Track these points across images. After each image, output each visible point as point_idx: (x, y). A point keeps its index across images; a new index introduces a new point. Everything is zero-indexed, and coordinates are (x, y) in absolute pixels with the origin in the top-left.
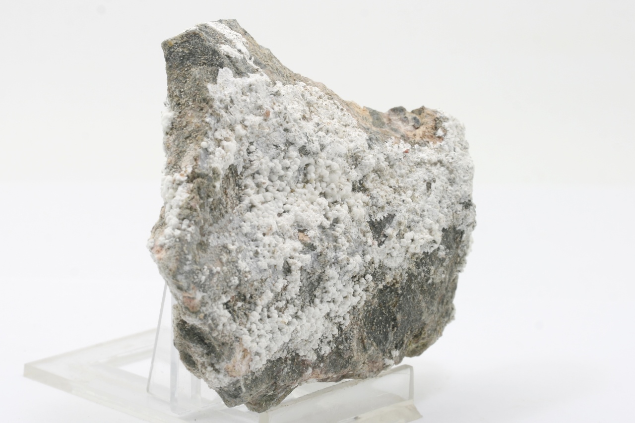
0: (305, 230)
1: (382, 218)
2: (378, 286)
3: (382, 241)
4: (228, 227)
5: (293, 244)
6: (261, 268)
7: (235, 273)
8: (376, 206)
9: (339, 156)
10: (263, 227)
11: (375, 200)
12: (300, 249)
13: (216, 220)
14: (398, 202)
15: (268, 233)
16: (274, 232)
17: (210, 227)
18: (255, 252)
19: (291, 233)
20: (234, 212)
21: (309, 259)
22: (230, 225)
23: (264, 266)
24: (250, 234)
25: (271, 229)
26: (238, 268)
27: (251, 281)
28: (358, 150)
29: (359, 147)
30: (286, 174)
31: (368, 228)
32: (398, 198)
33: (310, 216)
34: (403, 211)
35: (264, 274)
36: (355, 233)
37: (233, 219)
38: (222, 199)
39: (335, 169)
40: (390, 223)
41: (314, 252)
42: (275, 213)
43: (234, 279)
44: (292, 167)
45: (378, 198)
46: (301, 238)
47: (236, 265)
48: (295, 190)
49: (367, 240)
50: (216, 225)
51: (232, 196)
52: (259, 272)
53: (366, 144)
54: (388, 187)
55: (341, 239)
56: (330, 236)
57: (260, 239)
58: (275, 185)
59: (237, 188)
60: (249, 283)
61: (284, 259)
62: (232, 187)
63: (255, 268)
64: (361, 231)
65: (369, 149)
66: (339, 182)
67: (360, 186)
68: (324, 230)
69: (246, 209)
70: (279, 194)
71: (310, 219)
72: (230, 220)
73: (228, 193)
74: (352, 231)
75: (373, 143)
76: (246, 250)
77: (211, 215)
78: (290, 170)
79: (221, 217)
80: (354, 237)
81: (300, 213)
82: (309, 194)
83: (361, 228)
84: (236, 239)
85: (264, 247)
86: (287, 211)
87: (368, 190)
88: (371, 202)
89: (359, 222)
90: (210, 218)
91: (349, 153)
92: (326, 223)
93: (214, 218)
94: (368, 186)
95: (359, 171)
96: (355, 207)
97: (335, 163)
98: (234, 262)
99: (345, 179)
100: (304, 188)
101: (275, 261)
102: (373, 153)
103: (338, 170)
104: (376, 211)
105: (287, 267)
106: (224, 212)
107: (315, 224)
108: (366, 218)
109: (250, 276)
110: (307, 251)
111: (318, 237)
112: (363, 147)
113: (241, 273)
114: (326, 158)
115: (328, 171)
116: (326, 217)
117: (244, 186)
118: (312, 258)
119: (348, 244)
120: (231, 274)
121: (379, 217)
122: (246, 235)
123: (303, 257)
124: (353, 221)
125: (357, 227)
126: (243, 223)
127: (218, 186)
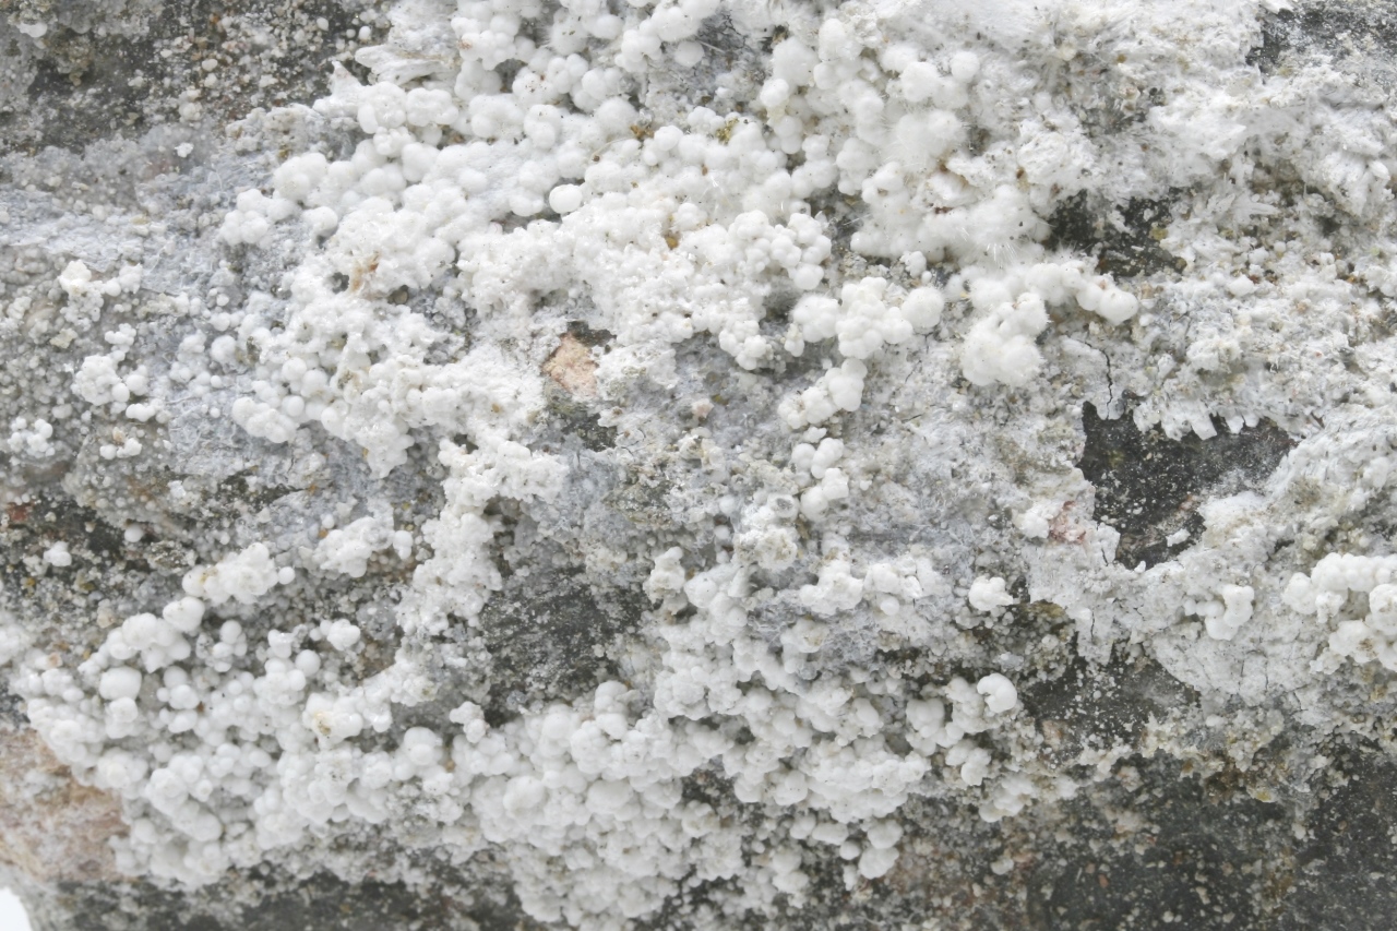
1: (1205, 430)
2: (1077, 751)
3: (1171, 540)
4: (137, 184)
5: (492, 382)
6: (251, 429)
7: (53, 403)
8: (1180, 358)
9: (981, 41)
10: (344, 244)
11: (1179, 328)
12: (522, 415)
13: (73, 133)
14: (1363, 385)
15: (357, 285)
16: (397, 286)
17: (12, 156)
18: (244, 346)
19: (512, 324)
20: (233, 126)
21: (560, 480)
22: (162, 180)
23: (261, 428)
24: (261, 253)
25: (374, 268)
26: (75, 388)
27: (141, 467)
28: (1131, 47)
29: (1143, 35)
30: (618, 36)
31: (1063, 448)
32: (1383, 368)
33: (642, 277)
34: (1348, 439)
35: (263, 464)
36: (946, 449)
37: (195, 159)
38: (157, 44)
39: (913, 99)
40: (1254, 469)
41: (600, 456)
42: (476, 203)
43: (29, 427)
44: (658, 13)
45: (1200, 326)
46: (556, 367)
47: (69, 368)
48: (658, 134)
49: (1029, 505)
50: (58, 156)
51: (257, 49)
52: (231, 443)
53: (1236, 32)
54: (1354, 294)
55: (816, 445)
56: (767, 413)
57: (304, 297)
58: (549, 74)
59: (323, 23)
60: (124, 477)
61: (411, 432)
62: (279, 9)
63: (212, 420)
64: (1003, 451)
65: (1249, 61)
66: (943, 169)
67: (1127, 229)
68: (734, 374)
69: (325, 137)
70: (541, 119)
71: (639, 293)
72: (175, 155)
73: (232, 33)
74: (928, 432)
75: (1327, 41)
76: (186, 319)
77: (41, 100)
78: (647, 24)
79: (119, 125)
80: (925, 465)
81: (599, 244)
82: (732, 176)
83: (1009, 433)
84: (153, 252)
85: (304, 339)
86: (554, 217)
87: (1177, 266)
88: (1156, 331)
89: (1012, 400)
90: (27, 113)
91: (1058, 42)
92: (746, 341)
93: (60, 118)
94: (1181, 246)
95: (1132, 155)
96: (992, 319)
97: (928, 69)
98: (58, 350)
99: (1000, 169)
100: (723, 136)
101: (346, 426)
102: (1277, 89)
103: (943, 108)
104: (1170, 385)
105: (437, 476)
106: (149, 107)
107: (659, 323)
108: (1089, 396)
109: (133, 446)
110: (553, 438)
111: (661, 392)
112: (1183, 42)
113: (86, 416)
114: (871, 25)
115: (885, 96)
116: (777, 313)
117: (372, 24)
118: (574, 478)
119: (865, 484)
120: (24, 401)
121: (1181, 417)
122: (240, 256)
123: (518, 457)
124: (959, 383)
125: (977, 424)
126: (255, 192)
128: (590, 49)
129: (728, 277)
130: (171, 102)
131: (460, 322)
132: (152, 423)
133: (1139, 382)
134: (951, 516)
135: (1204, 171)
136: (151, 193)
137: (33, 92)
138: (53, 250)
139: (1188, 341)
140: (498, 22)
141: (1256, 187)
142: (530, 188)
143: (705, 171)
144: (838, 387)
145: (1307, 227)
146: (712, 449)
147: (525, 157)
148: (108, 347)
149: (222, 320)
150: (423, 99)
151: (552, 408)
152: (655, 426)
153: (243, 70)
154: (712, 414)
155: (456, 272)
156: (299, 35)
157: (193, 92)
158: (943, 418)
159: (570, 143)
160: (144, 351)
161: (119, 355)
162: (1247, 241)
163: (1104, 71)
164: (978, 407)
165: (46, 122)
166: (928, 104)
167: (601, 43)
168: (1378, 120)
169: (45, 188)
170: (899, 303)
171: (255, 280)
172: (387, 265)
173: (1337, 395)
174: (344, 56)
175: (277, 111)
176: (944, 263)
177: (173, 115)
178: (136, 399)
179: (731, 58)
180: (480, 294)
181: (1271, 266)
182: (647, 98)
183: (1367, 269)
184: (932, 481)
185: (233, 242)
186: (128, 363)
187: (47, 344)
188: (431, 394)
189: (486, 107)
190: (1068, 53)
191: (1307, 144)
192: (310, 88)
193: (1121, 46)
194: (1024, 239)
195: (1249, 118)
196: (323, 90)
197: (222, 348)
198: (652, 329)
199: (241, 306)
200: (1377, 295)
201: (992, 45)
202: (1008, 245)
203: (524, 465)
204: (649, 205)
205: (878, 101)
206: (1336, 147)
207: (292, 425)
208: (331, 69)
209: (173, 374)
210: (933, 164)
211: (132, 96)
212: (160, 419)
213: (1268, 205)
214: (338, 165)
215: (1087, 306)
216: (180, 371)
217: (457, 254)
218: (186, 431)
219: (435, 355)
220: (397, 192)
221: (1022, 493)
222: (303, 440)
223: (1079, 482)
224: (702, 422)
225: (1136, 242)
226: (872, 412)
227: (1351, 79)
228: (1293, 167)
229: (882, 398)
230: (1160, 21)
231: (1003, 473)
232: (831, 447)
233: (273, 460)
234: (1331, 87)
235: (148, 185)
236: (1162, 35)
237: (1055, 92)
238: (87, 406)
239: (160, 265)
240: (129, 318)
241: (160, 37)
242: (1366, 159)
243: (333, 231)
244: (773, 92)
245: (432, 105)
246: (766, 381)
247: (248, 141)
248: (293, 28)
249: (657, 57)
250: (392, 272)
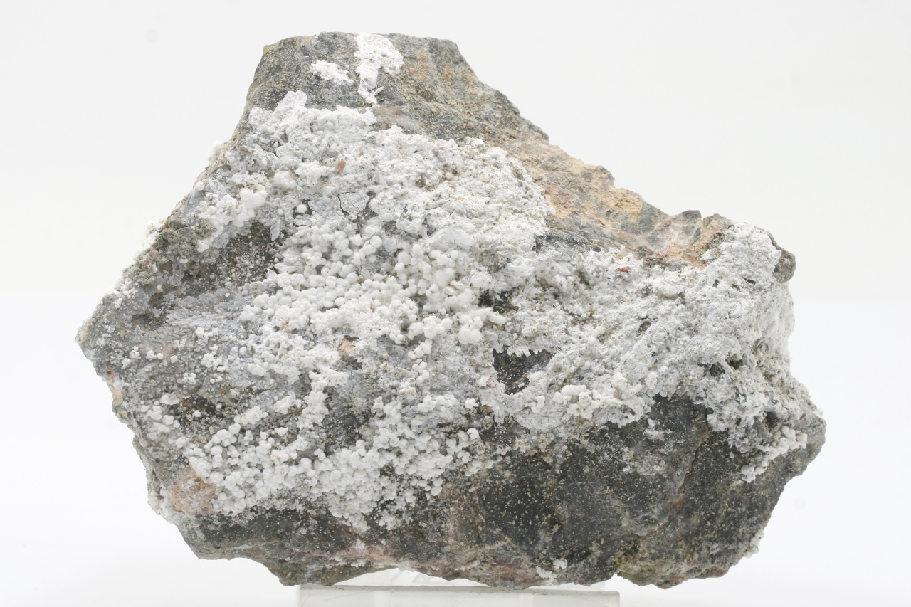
0: (355, 339)
1: (528, 354)
2: (496, 450)
3: (520, 386)
4: (215, 306)
5: (324, 353)
6: (254, 373)
7: (196, 368)
8: (519, 334)
9: (459, 248)
10: (278, 318)
11: (518, 325)
12: (334, 362)
13: (195, 292)
14: (571, 338)
15: (282, 329)
16: (294, 329)
17: (178, 299)
18: (250, 349)
19: (328, 337)
20: (240, 288)
21: (347, 379)
22: (221, 304)
23: (257, 372)
24: (252, 323)
25: (287, 323)
26: (202, 363)
27: (222, 385)
28: (502, 246)
29: (505, 243)
30: (353, 255)
31: (488, 361)
32: (576, 333)
33: (366, 320)
34: (569, 352)
35: (257, 383)
36: (456, 363)
37: (231, 298)
38: (218, 265)
39: (441, 265)
40: (542, 364)
41: (357, 371)
42: (314, 305)
43: (189, 375)
44: (365, 247)
45: (525, 324)
46: (342, 348)
47: (200, 357)
48: (366, 281)
49: (480, 378)
50: (191, 299)
51: (245, 266)
52: (247, 377)
53: (529, 242)
54: (565, 314)
55: (419, 364)
56: (404, 357)
57: (267, 333)
58: (332, 267)
59: (264, 258)
60: (217, 388)
61: (300, 370)
62: (251, 255)
63: (242, 371)
64: (472, 363)
65: (533, 250)
66: (449, 285)
67: (501, 300)
68: (393, 346)
69: (267, 290)
70: (331, 280)
71: (366, 324)
72: (225, 297)
73: (238, 261)
74: (451, 359)
75: (553, 243)
76: (232, 342)
77: (185, 283)
78: (361, 250)
79: (208, 289)
80: (450, 368)
81: (353, 312)
82: (388, 292)
83: (473, 358)
84: (221, 324)
85: (268, 345)
86: (337, 307)
87: (516, 309)
88: (512, 327)
89: (473, 349)
90: (181, 287)
91: (480, 247)
92: (398, 336)
93: (191, 288)
94: (517, 303)
95: (502, 279)
96: (467, 325)
97: (444, 256)
98: (196, 353)
99: (465, 284)
100: (384, 281)
101: (282, 369)
102: (541, 257)
103: (449, 267)
104: (517, 342)
105: (308, 383)
106: (216, 284)
107: (372, 332)
108: (494, 347)
109: (220, 379)
110: (343, 368)
111: (373, 352)
112: (515, 244)
113: (206, 371)
114: (427, 245)
115: (431, 265)
116: (405, 329)
117: (278, 258)
118: (350, 378)
119: (434, 374)
120: (187, 368)
121: (521, 350)
122: (246, 324)
123: (334, 373)
124: (458, 344)
125: (464, 356)
126: (249, 306)
127: (203, 245)
128: (344, 259)
129: (391, 318)
130: (223, 282)
131: (312, 338)
132: (225, 373)
133: (508, 342)
134: (458, 382)
135: (522, 282)
136: (219, 308)
137: (183, 280)
138: (191, 325)
139: (521, 329)
140: (316, 253)
141: (536, 286)
142: (329, 299)
143: (380, 291)
144: (425, 347)
145: (551, 297)
146: (390, 367)
147: (327, 291)
148: (211, 351)
149: (243, 342)
150: (296, 277)
151: (343, 359)
152: (373, 362)
153: (242, 272)
154: (388, 358)
155: (309, 324)
156: (257, 262)
157: (229, 278)
158: (454, 354)
159: (340, 286)
160: (221, 352)
161: (214, 353)
162: (535, 301)
163: (493, 255)
164: (464, 351)
165: (187, 289)
166: (444, 266)
167: (346, 257)
168: (569, 265)
169: (188, 308)
170: (440, 323)
171: (251, 330)
172: (292, 322)
173: (564, 341)
174: (271, 267)
175: (252, 283)
176: (451, 311)
177: (223, 285)
178: (219, 366)
179: (385, 259)
180: (318, 330)
181: (542, 308)
182: (362, 272)
183: (570, 308)
184: (452, 373)
185: (244, 320)
186: (216, 356)
187: (193, 351)
188: (307, 357)
189: (314, 278)
190: (483, 250)
191: (550, 273)
192: (261, 277)
193: (498, 247)
194: (473, 304)
195: (534, 265)
196: (264, 277)
197: (243, 350)
198: (370, 334)
199: (247, 338)
200: (572, 314)
201: (461, 249)
202: (469, 304)
203: (336, 375)
204: (366, 301)
205: (430, 267)
206: (558, 273)
207: (265, 370)
208: (267, 271)
209: (229, 358)
210: (446, 283)
211: (211, 281)
212: (227, 371)
213: (539, 291)
214: (273, 297)
215: (492, 321)
216: (231, 357)
217: (310, 319)
218: (234, 374)
219: (307, 347)
220: (290, 303)
221: (478, 375)
222: (268, 375)
223: (493, 371)
224: (386, 360)
225: (504, 303)
226: (434, 354)
227: (561, 253)
228: (545, 280)
229: (437, 350)
230: (508, 239)
231: (472, 369)
232: (424, 364)
233: (261, 381)
234: (556, 256)
235: (217, 306)
236: (509, 243)
237: (479, 262)
238: (206, 368)
239: (223, 328)
240: (217, 343)
241: (219, 263)
242: (566, 276)
243: (273, 315)
244: (399, 267)
245: (299, 278)
246: (403, 348)
247: (245, 292)
248: (255, 260)
249: (364, 259)
250: (294, 324)
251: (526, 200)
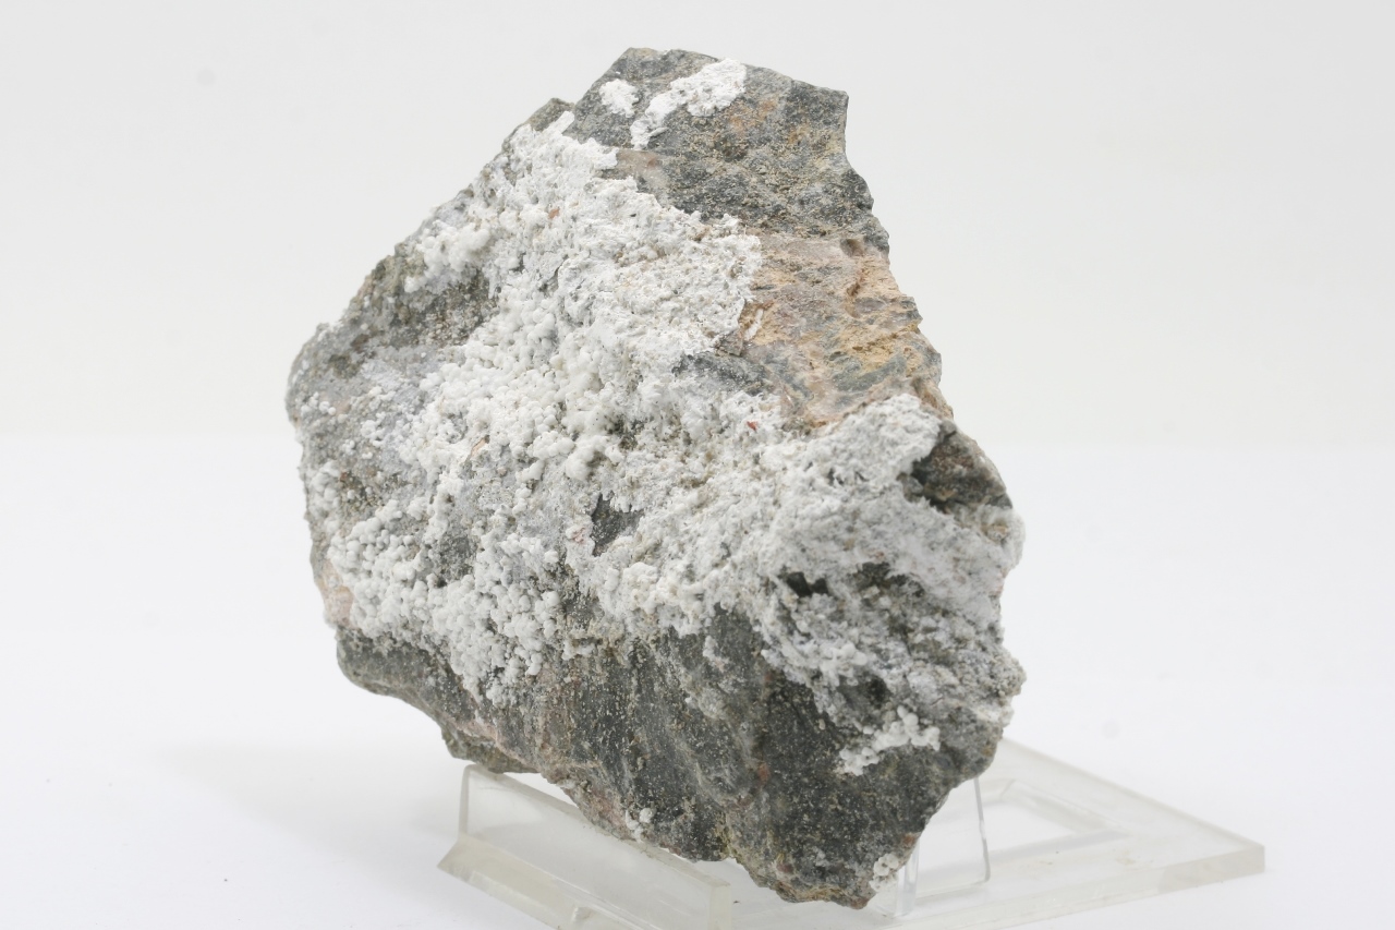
0: (489, 441)
1: (625, 509)
4: (407, 364)
5: (461, 451)
6: (403, 457)
11: (627, 468)
12: (461, 464)
13: (397, 343)
15: (439, 409)
16: (451, 412)
17: (380, 347)
20: (440, 350)
21: (461, 488)
22: (414, 364)
23: (405, 457)
24: (427, 395)
26: (361, 430)
27: (372, 464)
30: (528, 333)
31: (585, 506)
32: (676, 496)
33: (500, 419)
34: (652, 518)
35: (403, 471)
36: (556, 499)
37: (425, 359)
38: (427, 315)
40: (633, 526)
41: (471, 482)
42: (482, 388)
43: (349, 443)
46: (474, 448)
47: (364, 424)
48: (533, 370)
49: (571, 525)
50: (392, 350)
51: (454, 323)
52: (397, 461)
53: (671, 359)
55: (522, 490)
56: (515, 475)
57: (428, 411)
60: (367, 467)
61: (436, 466)
62: (464, 311)
63: (395, 452)
65: (673, 371)
66: (583, 394)
67: (631, 431)
68: (513, 460)
69: (458, 358)
72: (421, 356)
73: (449, 316)
74: (553, 492)
75: (700, 370)
76: (400, 414)
77: (392, 328)
79: (410, 342)
80: (549, 504)
82: (540, 389)
84: (400, 388)
87: (635, 446)
88: (623, 469)
90: (387, 333)
92: (518, 448)
93: (396, 336)
94: (640, 439)
95: (636, 401)
96: (578, 453)
98: (363, 417)
101: (424, 461)
104: (620, 490)
106: (420, 337)
107: (500, 436)
108: (600, 490)
109: (371, 456)
111: (492, 462)
112: (653, 359)
113: (362, 442)
116: (528, 442)
117: (488, 322)
118: (465, 489)
120: (349, 434)
121: (621, 503)
122: (422, 395)
123: (456, 479)
124: (565, 476)
125: (566, 492)
126: (435, 374)
127: (411, 284)
129: (522, 425)
130: (425, 337)
131: (462, 429)
132: (379, 449)
133: (614, 488)
134: (551, 525)
136: (410, 368)
137: (391, 325)
139: (627, 473)
148: (376, 419)
151: (466, 462)
153: (449, 330)
156: (467, 322)
157: (433, 335)
158: (558, 487)
159: (512, 371)
160: (385, 422)
161: (378, 422)
162: (662, 442)
164: (568, 486)
165: (392, 336)
168: (704, 402)
169: (384, 360)
173: (660, 502)
175: (452, 347)
177: (424, 342)
178: (378, 439)
181: (664, 452)
184: (549, 511)
185: (422, 390)
186: (380, 426)
187: (361, 414)
188: (442, 451)
190: (623, 357)
192: (463, 340)
193: (637, 357)
196: (466, 341)
197: (406, 427)
198: (498, 438)
199: (416, 413)
201: (606, 350)
202: (592, 426)
203: (456, 482)
206: (689, 410)
207: (412, 458)
208: (471, 335)
209: (391, 433)
210: (581, 392)
211: (418, 333)
212: (381, 448)
215: (607, 455)
216: (394, 433)
217: (470, 404)
218: (387, 454)
219: (451, 439)
220: (465, 380)
221: (570, 520)
222: (413, 464)
223: (588, 521)
225: (631, 436)
226: (543, 482)
228: (678, 416)
230: (650, 350)
233: (407, 470)
234: (694, 386)
235: (410, 365)
238: (363, 438)
239: (401, 393)
240: (384, 409)
241: (428, 312)
242: (697, 417)
243: (445, 390)
245: (487, 351)
246: (518, 464)
247: (442, 356)
248: (466, 319)
251: (720, 308)
